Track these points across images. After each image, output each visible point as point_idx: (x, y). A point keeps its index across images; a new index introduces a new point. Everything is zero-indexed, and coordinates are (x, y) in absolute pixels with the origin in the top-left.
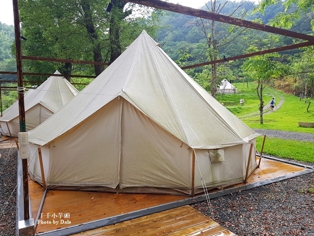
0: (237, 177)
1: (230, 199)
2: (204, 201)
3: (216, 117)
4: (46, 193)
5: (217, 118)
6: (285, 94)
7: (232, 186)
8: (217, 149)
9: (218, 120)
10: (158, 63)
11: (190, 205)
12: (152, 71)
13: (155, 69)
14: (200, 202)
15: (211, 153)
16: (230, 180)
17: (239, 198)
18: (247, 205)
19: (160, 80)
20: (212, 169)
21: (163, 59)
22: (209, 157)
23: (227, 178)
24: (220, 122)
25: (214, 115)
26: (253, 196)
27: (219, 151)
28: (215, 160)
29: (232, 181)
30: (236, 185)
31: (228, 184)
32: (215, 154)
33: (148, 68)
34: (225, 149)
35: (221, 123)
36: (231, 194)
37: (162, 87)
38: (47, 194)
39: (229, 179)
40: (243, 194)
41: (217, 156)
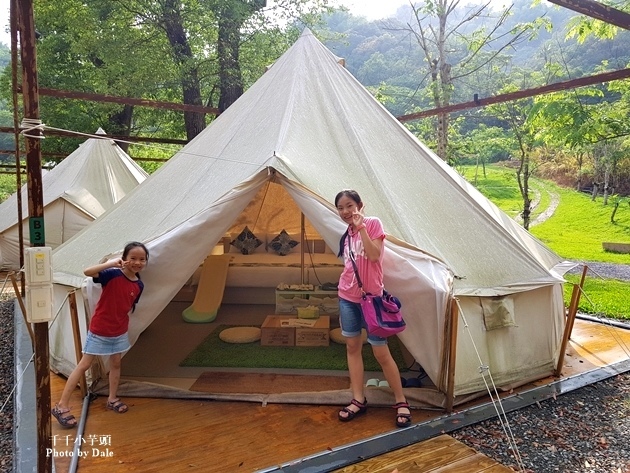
0: (541, 363)
1: (539, 416)
2: (479, 423)
3: (485, 222)
4: (89, 405)
5: (488, 226)
6: (558, 187)
7: (531, 384)
8: (499, 297)
9: (491, 228)
10: (344, 101)
11: (449, 433)
12: (334, 118)
13: (339, 114)
14: (471, 425)
15: (488, 307)
16: (527, 370)
17: (558, 413)
18: (585, 431)
19: (354, 137)
20: (488, 344)
21: (354, 90)
22: (481, 316)
23: (520, 365)
24: (496, 233)
25: (480, 219)
26: (590, 409)
27: (504, 301)
28: (496, 324)
29: (532, 372)
30: (540, 380)
31: (524, 380)
32: (496, 308)
33: (323, 110)
34: (514, 296)
35: (500, 236)
36: (536, 404)
37: (359, 152)
38: (91, 407)
39: (525, 366)
40: (564, 405)
41: (501, 314)
